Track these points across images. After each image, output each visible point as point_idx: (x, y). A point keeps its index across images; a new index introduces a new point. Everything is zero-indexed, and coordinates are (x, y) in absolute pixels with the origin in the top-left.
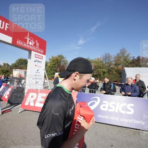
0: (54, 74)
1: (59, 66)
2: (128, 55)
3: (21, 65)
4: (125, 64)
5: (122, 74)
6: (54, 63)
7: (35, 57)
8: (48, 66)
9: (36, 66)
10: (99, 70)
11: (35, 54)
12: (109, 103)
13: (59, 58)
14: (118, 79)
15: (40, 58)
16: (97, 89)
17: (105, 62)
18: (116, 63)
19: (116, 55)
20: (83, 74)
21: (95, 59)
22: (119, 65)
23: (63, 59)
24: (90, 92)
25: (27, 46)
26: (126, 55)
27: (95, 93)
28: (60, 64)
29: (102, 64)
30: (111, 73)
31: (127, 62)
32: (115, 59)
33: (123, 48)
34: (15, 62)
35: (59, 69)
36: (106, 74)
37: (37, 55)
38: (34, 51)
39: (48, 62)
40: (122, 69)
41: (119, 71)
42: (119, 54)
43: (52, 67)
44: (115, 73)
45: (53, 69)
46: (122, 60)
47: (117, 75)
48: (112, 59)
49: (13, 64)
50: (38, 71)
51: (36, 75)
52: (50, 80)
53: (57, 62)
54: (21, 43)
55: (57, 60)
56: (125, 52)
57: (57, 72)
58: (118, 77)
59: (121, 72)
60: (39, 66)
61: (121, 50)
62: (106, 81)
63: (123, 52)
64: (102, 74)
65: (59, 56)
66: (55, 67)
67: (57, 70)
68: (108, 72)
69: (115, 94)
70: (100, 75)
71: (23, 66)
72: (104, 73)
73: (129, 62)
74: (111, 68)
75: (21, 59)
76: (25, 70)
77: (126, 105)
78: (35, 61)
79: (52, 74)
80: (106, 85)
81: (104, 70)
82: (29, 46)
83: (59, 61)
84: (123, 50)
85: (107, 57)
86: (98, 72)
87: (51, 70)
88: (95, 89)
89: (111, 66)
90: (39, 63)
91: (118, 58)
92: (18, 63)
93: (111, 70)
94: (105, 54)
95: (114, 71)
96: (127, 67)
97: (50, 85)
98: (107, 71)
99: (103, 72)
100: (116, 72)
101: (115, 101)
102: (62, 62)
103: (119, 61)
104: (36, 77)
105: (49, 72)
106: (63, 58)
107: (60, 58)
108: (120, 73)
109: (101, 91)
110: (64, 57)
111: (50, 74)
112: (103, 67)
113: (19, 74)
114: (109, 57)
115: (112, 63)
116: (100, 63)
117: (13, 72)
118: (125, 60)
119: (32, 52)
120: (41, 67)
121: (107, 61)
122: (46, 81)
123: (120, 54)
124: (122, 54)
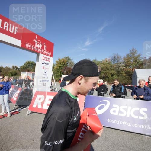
0: (61, 76)
1: (66, 68)
2: (139, 55)
3: (29, 67)
4: (136, 65)
5: (132, 76)
6: (61, 65)
7: (43, 59)
8: (55, 68)
9: (43, 68)
10: (108, 71)
11: (43, 57)
12: (120, 107)
13: (65, 60)
14: (128, 81)
15: (47, 61)
16: (106, 92)
17: (113, 64)
18: (125, 64)
19: (126, 56)
20: (88, 77)
21: (103, 60)
22: (129, 66)
23: (70, 61)
24: (98, 95)
25: (35, 49)
26: (136, 56)
27: (104, 96)
28: (67, 66)
29: (110, 66)
30: (121, 75)
31: (138, 63)
32: (124, 60)
33: (133, 48)
34: (23, 65)
35: (65, 71)
36: (114, 76)
37: (45, 57)
38: (41, 53)
39: (55, 64)
40: (132, 71)
41: (128, 72)
42: (128, 54)
43: (59, 69)
44: (125, 75)
45: (60, 71)
46: (132, 61)
47: (127, 76)
48: (121, 60)
49: (21, 67)
50: (46, 74)
51: (43, 78)
52: (57, 82)
53: (63, 64)
54: (30, 46)
55: (63, 62)
56: (135, 52)
57: (63, 74)
58: (128, 79)
59: (131, 73)
60: (46, 68)
61: (130, 51)
62: (115, 83)
63: (133, 52)
64: (110, 76)
65: (66, 58)
66: (62, 69)
67: (63, 72)
68: (117, 74)
69: (126, 97)
70: (108, 77)
71: (30, 69)
72: (113, 75)
73: (140, 63)
74: (120, 69)
75: (28, 62)
76: (33, 73)
77: (139, 109)
78: (42, 64)
79: (59, 76)
80: (116, 87)
81: (112, 72)
82: (37, 49)
83: (66, 63)
84: (133, 50)
85: (116, 58)
86: (106, 74)
87: (58, 72)
88: (103, 91)
89: (120, 68)
90: (47, 65)
91: (128, 58)
92: (26, 65)
93: (120, 72)
94: (114, 55)
95: (124, 73)
96: (138, 68)
97: (57, 87)
98: (116, 72)
99: (111, 73)
100: (125, 73)
101: (126, 105)
102: (68, 64)
103: (129, 62)
104: (44, 79)
105: (56, 74)
106: (69, 59)
107: (67, 60)
108: (130, 75)
109: (111, 95)
110: (71, 59)
111: (57, 76)
112: (111, 69)
113: (27, 77)
114: (118, 58)
115: (122, 64)
116: (108, 65)
117: (22, 74)
118: (136, 61)
119: (40, 54)
120: (48, 69)
121: (116, 62)
122: (53, 83)
123: (130, 55)
124: (132, 55)
